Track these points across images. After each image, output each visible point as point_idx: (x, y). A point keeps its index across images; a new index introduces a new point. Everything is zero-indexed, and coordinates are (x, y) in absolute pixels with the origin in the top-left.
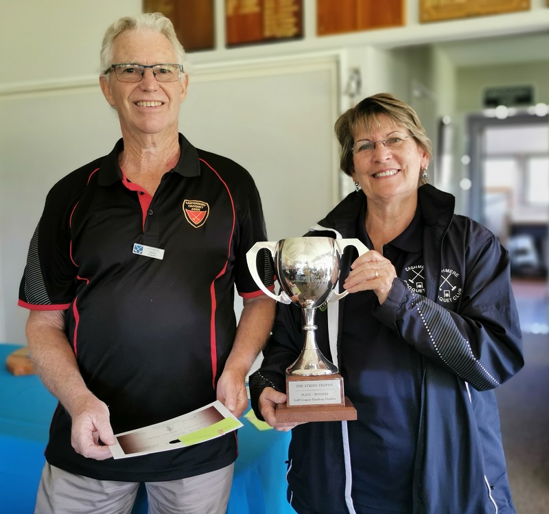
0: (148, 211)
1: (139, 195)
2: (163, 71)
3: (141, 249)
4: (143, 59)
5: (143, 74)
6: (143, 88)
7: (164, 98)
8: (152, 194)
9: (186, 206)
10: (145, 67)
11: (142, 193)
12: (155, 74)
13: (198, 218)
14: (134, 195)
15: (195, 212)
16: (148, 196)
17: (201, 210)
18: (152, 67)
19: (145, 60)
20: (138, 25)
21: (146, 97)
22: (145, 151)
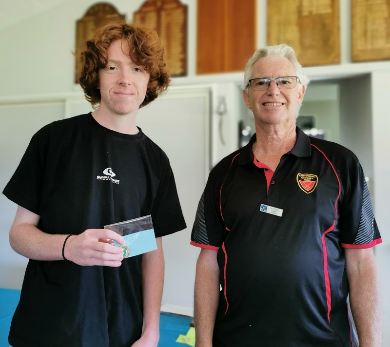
0: (271, 182)
2: (284, 82)
3: (266, 208)
5: (269, 85)
6: (269, 93)
7: (283, 100)
8: (274, 171)
9: (300, 178)
11: (267, 170)
12: (277, 84)
13: (309, 186)
14: (262, 171)
15: (306, 182)
17: (312, 180)
18: (276, 79)
19: (271, 75)
20: (269, 53)
21: (270, 100)
22: (270, 137)
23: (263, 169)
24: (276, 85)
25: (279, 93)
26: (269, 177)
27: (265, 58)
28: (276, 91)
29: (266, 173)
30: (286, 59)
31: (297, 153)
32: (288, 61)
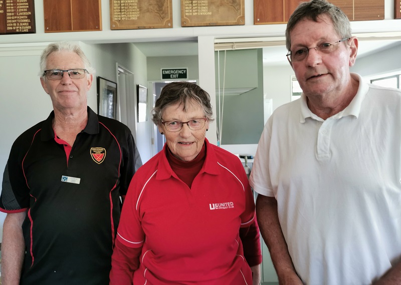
0: (70, 156)
1: (65, 147)
2: (75, 73)
3: (67, 179)
4: (63, 67)
5: (62, 75)
9: (92, 152)
10: (63, 71)
12: (69, 75)
13: (100, 158)
15: (98, 154)
16: (69, 146)
17: (101, 153)
18: (67, 71)
21: (65, 89)
22: (66, 117)
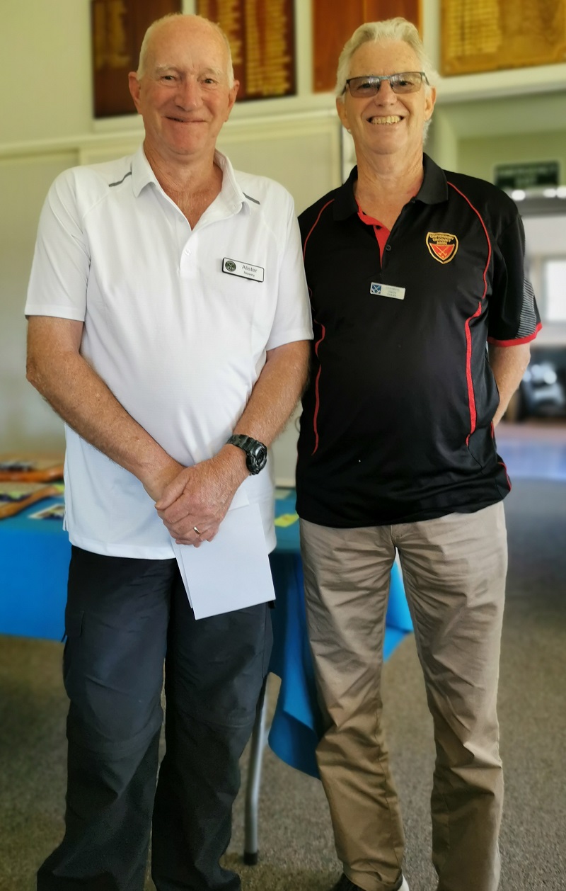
0: (386, 247)
1: (376, 230)
2: (403, 83)
3: (380, 289)
4: (380, 71)
5: (379, 89)
6: (378, 102)
7: (403, 112)
8: (390, 228)
9: (430, 240)
11: (379, 227)
12: (392, 87)
13: (445, 252)
14: (370, 230)
15: (441, 245)
16: (386, 229)
17: (448, 243)
19: (382, 71)
20: (376, 36)
21: (381, 113)
23: (371, 226)
24: (389, 87)
25: (394, 101)
26: (382, 240)
27: (370, 44)
28: (391, 97)
29: (378, 234)
30: (405, 44)
31: (426, 200)
32: (409, 47)
